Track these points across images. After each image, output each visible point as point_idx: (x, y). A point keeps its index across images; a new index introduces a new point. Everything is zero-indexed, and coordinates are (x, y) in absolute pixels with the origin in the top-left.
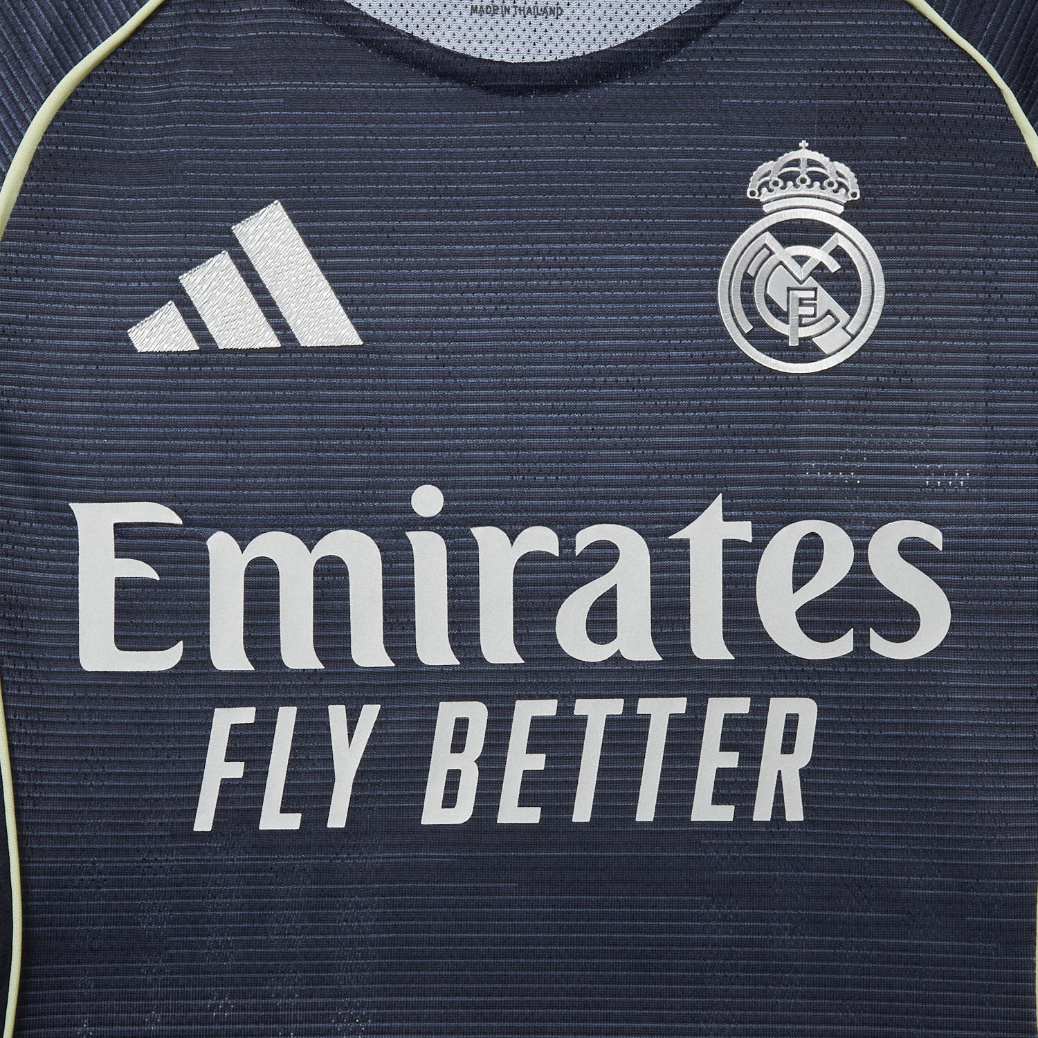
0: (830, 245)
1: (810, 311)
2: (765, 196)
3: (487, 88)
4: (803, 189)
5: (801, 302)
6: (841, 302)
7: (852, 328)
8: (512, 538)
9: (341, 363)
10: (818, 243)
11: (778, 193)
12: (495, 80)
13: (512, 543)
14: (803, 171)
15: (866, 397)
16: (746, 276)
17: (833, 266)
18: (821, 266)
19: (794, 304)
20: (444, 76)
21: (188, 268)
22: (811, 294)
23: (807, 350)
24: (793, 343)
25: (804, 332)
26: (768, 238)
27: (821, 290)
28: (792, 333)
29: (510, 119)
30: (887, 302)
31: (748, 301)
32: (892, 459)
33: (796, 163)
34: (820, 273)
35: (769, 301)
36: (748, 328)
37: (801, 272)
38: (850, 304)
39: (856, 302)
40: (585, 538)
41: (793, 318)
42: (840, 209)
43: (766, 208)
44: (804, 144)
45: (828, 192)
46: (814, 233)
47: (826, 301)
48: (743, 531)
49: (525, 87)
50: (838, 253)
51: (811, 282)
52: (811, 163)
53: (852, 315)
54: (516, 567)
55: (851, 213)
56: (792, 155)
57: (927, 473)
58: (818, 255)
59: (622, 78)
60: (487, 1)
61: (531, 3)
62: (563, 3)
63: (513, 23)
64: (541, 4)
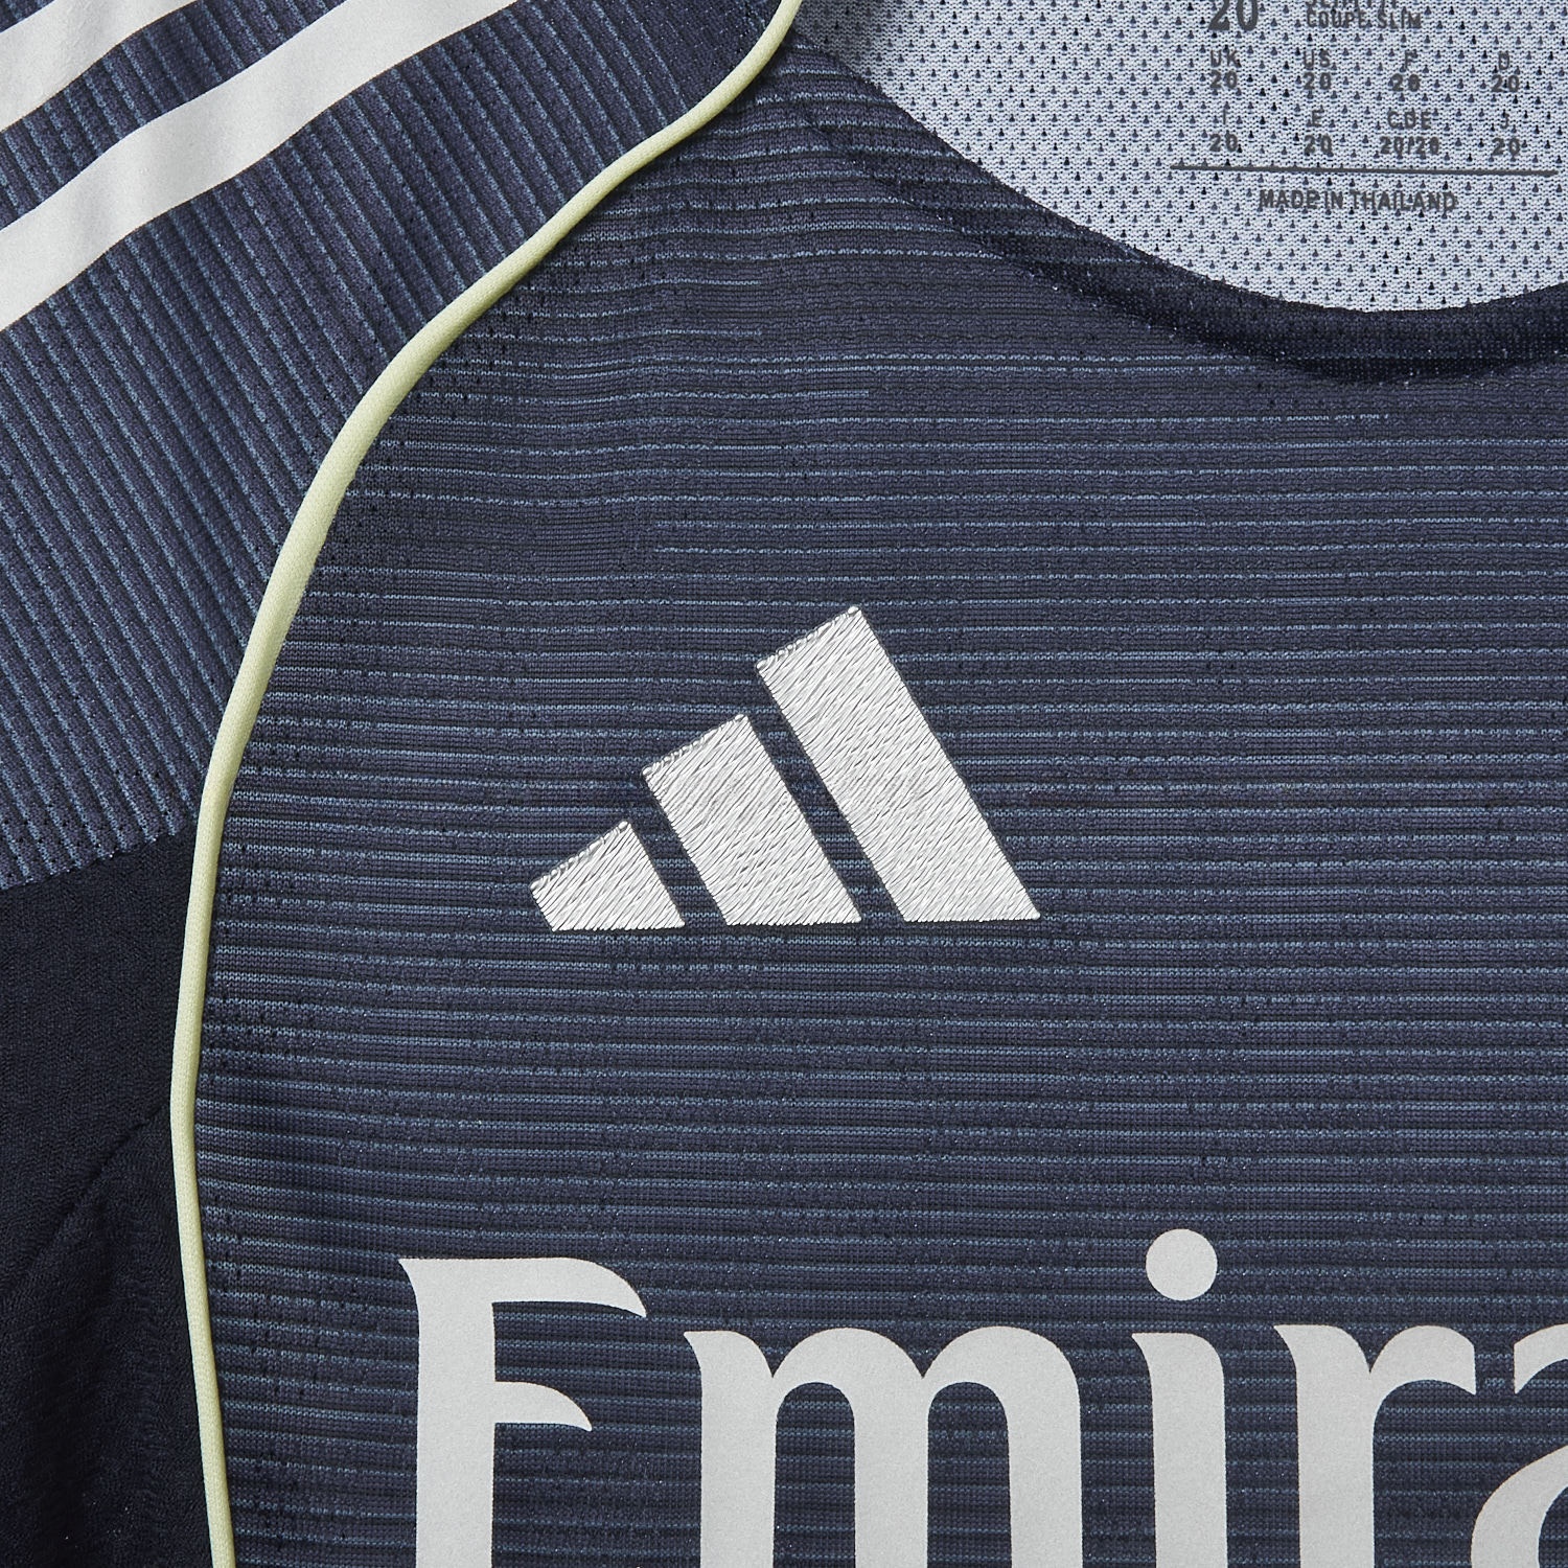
3: (1309, 366)
12: (1327, 349)
13: (1371, 1363)
20: (1215, 340)
29: (1361, 431)
40: (1530, 1355)
49: (1392, 363)
54: (1380, 1417)
60: (1293, 182)
61: (1387, 185)
62: (1456, 185)
63: (1350, 227)
64: (1410, 186)
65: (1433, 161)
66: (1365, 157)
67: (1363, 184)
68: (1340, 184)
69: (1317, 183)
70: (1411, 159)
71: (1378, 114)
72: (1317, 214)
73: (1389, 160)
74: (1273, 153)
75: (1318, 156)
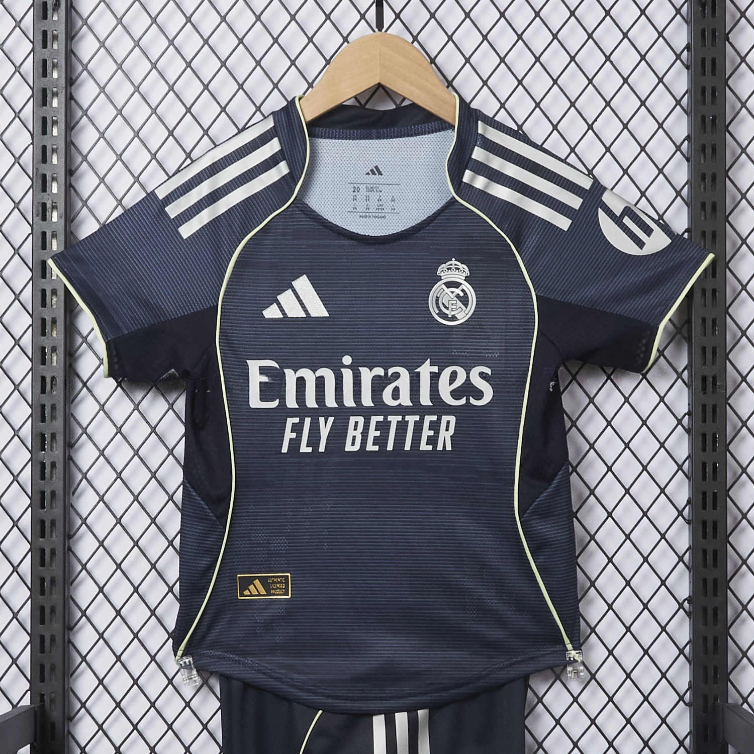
0: (460, 288)
1: (455, 307)
2: (442, 274)
4: (453, 272)
5: (452, 304)
6: (463, 304)
7: (466, 312)
8: (371, 370)
9: (324, 321)
10: (457, 288)
11: (446, 273)
13: (371, 372)
14: (453, 267)
15: (470, 331)
16: (437, 297)
17: (462, 294)
18: (458, 294)
19: (450, 305)
20: (352, 239)
21: (279, 294)
22: (455, 302)
23: (454, 318)
24: (450, 316)
25: (453, 313)
26: (444, 286)
27: (458, 301)
28: (449, 313)
30: (476, 304)
31: (437, 304)
32: (477, 349)
33: (451, 265)
34: (458, 296)
35: (443, 304)
36: (437, 312)
37: (452, 296)
38: (466, 305)
39: (468, 304)
40: (391, 371)
41: (450, 309)
42: (464, 278)
43: (442, 278)
44: (453, 259)
45: (460, 273)
46: (457, 285)
47: (460, 304)
48: (435, 369)
49: (375, 243)
50: (463, 291)
51: (455, 298)
52: (455, 265)
53: (466, 308)
54: (372, 379)
55: (467, 279)
56: (450, 263)
57: (487, 353)
58: (458, 291)
59: (403, 240)
60: (364, 214)
61: (377, 215)
62: (386, 215)
63: (372, 221)
64: (380, 215)
65: (383, 211)
66: (374, 211)
67: (374, 214)
68: (370, 214)
69: (367, 214)
70: (380, 211)
71: (376, 204)
72: (367, 218)
73: (377, 211)
74: (361, 210)
75: (368, 211)
